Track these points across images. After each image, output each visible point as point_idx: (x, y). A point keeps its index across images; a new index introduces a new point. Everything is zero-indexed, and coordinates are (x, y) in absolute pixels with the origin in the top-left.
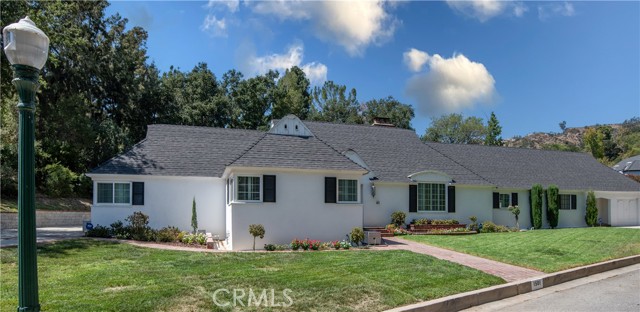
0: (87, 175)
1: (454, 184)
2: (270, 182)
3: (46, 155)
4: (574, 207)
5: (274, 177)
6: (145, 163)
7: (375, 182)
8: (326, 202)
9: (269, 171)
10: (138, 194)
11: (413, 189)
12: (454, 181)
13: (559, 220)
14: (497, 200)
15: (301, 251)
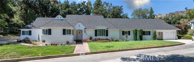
0: (20, 29)
1: (107, 29)
2: (50, 30)
3: (25, 24)
4: (150, 34)
5: (51, 29)
6: (32, 26)
7: (86, 29)
8: (63, 34)
9: (50, 28)
10: (30, 33)
11: (96, 31)
12: (108, 28)
13: (143, 38)
14: (123, 33)
15: (53, 45)
